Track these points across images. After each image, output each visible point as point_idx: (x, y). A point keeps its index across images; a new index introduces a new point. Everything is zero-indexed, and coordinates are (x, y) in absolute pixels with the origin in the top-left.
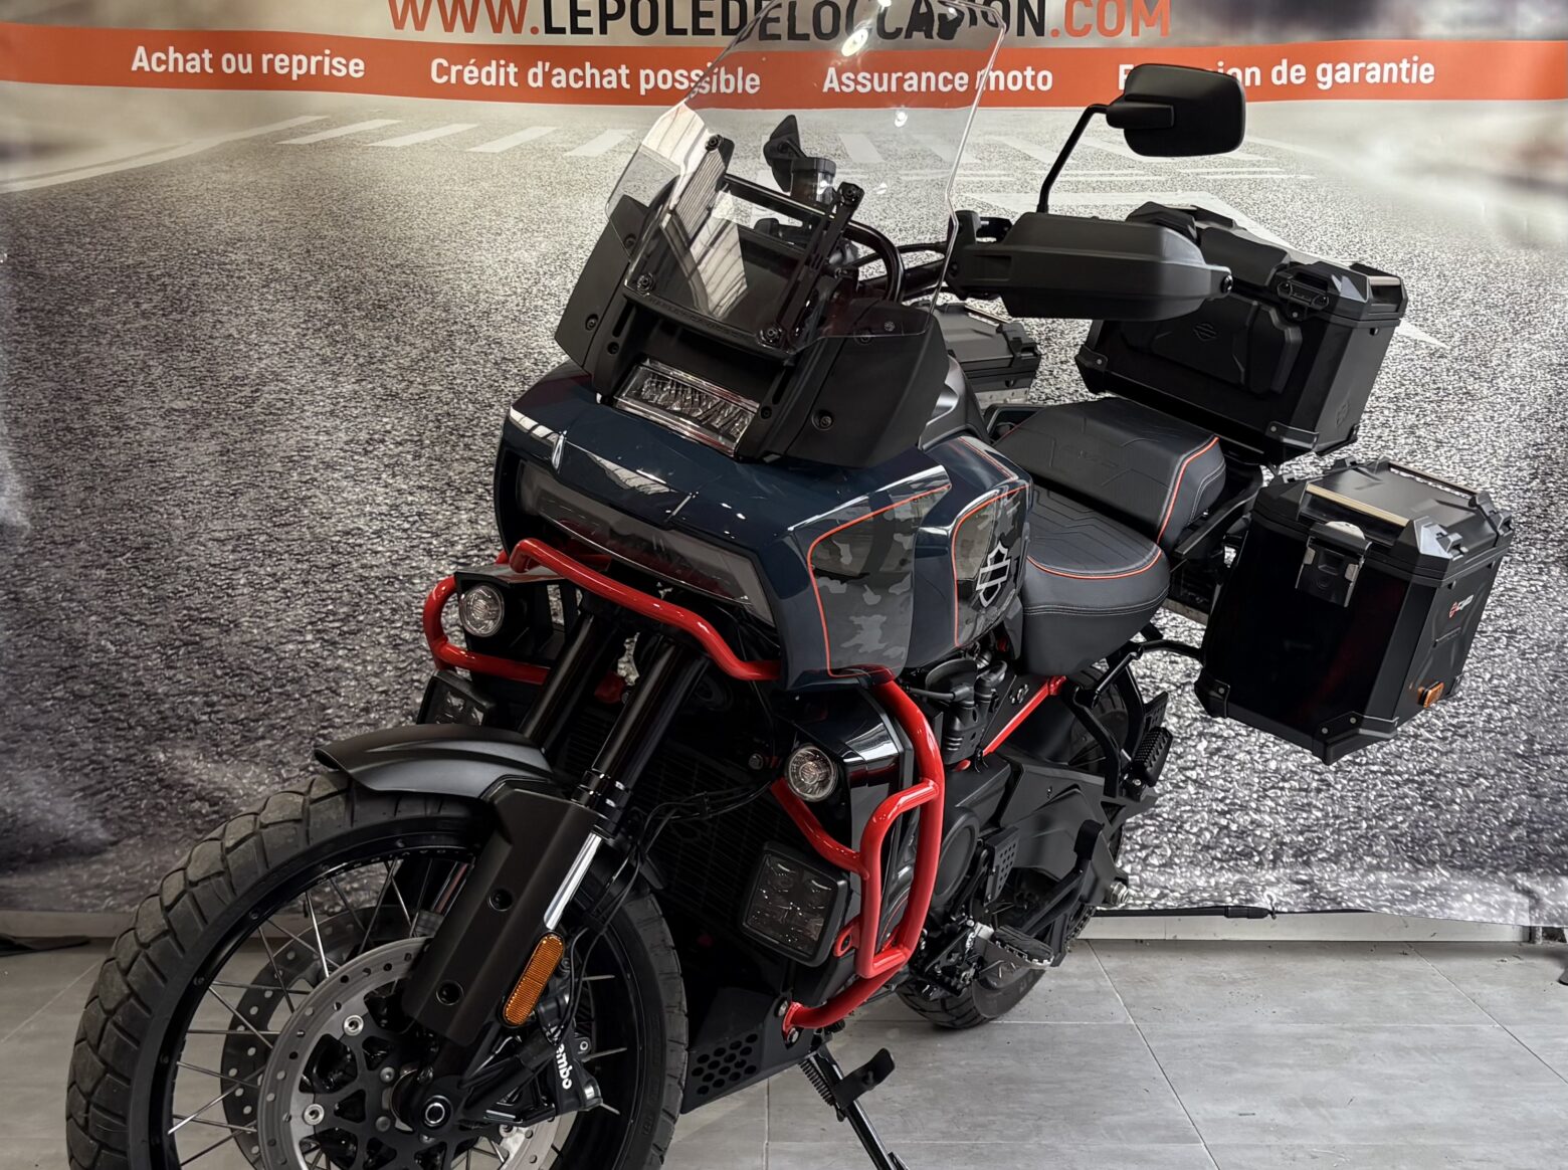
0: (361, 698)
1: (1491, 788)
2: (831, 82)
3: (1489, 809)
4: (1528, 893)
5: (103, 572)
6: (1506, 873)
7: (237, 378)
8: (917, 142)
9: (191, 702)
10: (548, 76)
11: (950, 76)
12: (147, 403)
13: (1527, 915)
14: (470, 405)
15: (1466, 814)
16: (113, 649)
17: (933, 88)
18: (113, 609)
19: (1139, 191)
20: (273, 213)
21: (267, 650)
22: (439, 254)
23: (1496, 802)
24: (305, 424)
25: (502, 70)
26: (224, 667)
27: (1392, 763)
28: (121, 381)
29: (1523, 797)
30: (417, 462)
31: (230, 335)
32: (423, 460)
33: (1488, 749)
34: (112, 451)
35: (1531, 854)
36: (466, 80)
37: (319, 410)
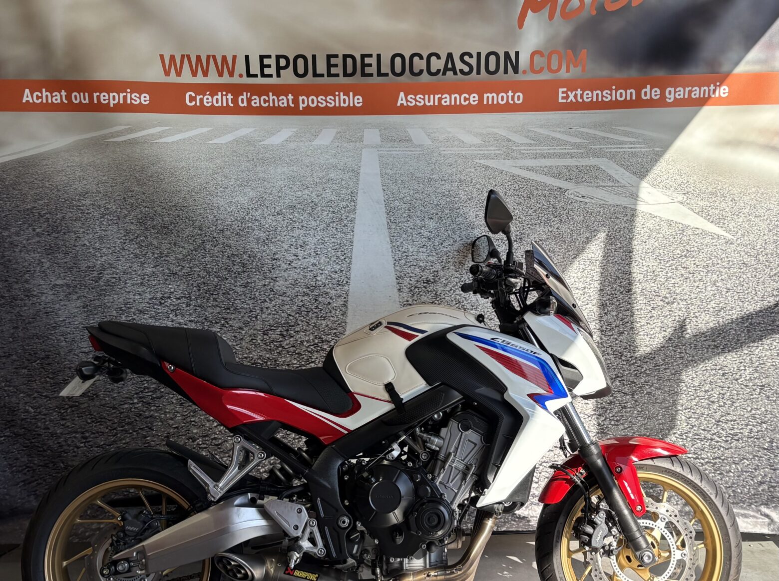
0: (164, 431)
1: (750, 465)
2: (402, 100)
3: (749, 476)
4: (767, 516)
5: (26, 371)
6: (756, 506)
7: (90, 267)
8: (450, 132)
9: (75, 437)
10: (249, 100)
11: (467, 96)
12: (42, 282)
13: (767, 528)
14: (215, 279)
15: (736, 478)
16: (33, 411)
17: (458, 103)
18: (32, 390)
19: (569, 158)
20: (104, 178)
21: (114, 408)
22: (195, 200)
23: (752, 472)
24: (127, 290)
25: (224, 97)
26: (92, 418)
27: (699, 453)
28: (28, 271)
29: (766, 469)
30: (188, 308)
31: (85, 244)
32: (192, 307)
33: (750, 446)
34: (26, 308)
35: (769, 497)
36: (206, 104)
37: (135, 282)
